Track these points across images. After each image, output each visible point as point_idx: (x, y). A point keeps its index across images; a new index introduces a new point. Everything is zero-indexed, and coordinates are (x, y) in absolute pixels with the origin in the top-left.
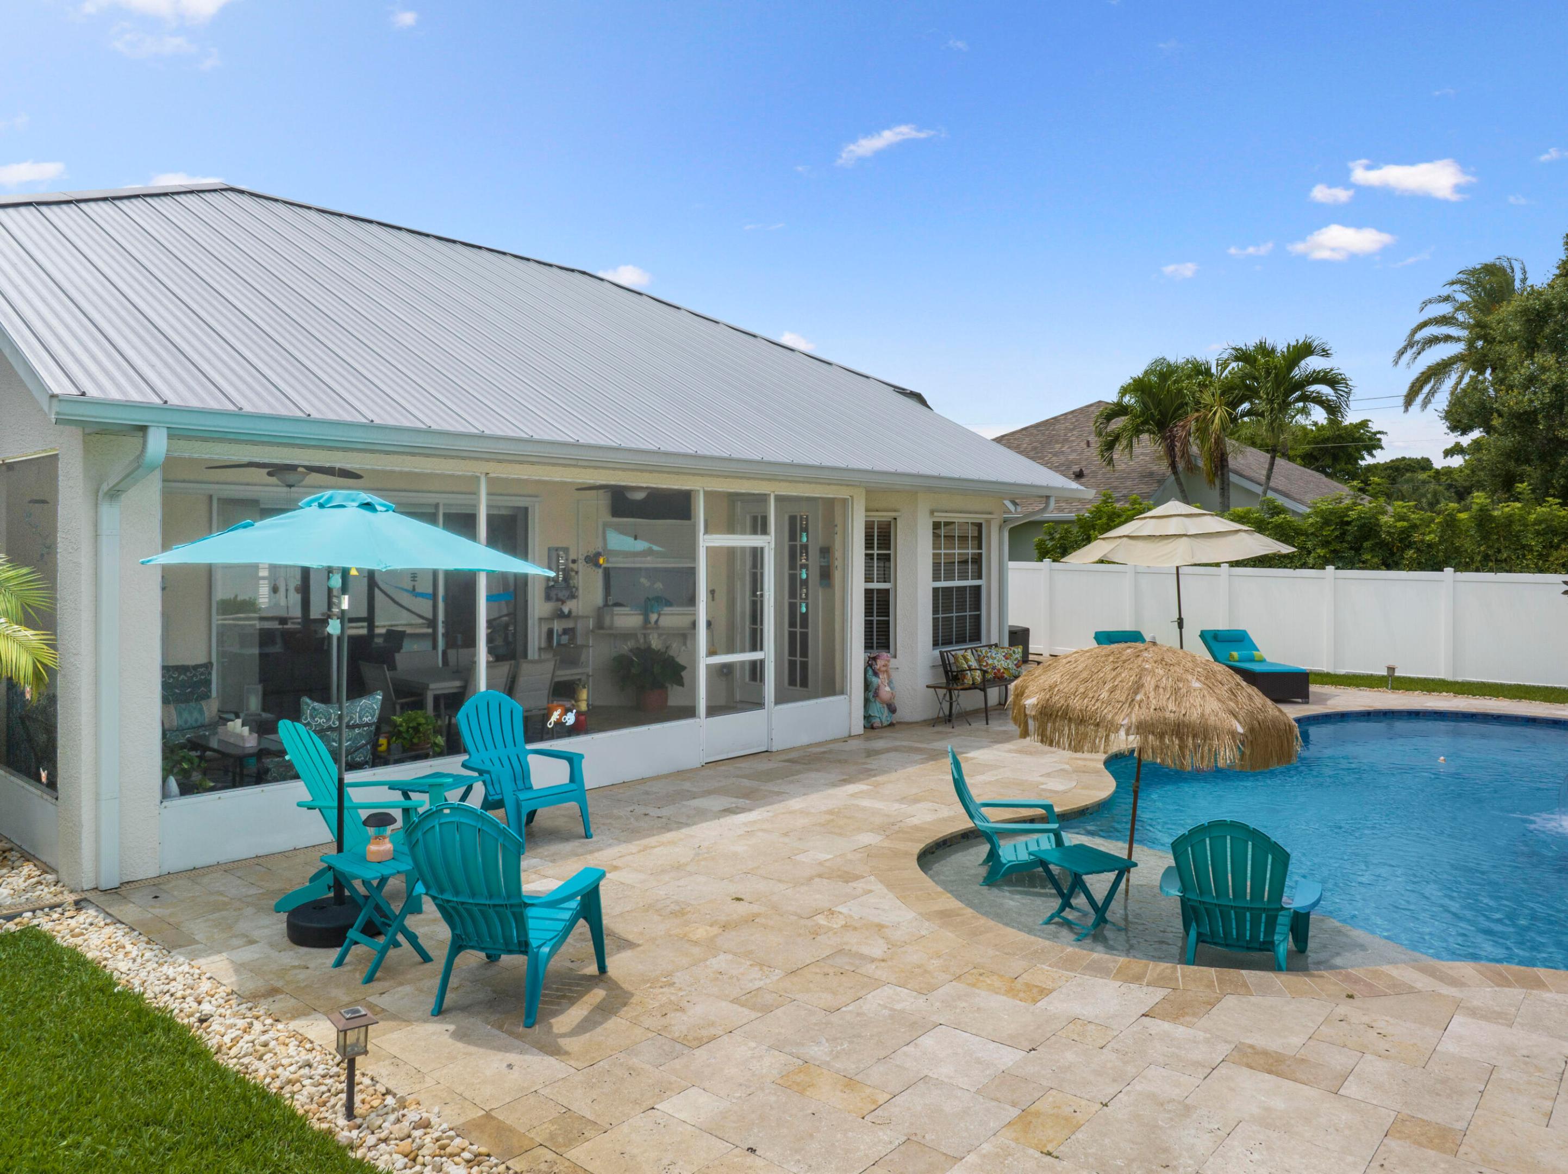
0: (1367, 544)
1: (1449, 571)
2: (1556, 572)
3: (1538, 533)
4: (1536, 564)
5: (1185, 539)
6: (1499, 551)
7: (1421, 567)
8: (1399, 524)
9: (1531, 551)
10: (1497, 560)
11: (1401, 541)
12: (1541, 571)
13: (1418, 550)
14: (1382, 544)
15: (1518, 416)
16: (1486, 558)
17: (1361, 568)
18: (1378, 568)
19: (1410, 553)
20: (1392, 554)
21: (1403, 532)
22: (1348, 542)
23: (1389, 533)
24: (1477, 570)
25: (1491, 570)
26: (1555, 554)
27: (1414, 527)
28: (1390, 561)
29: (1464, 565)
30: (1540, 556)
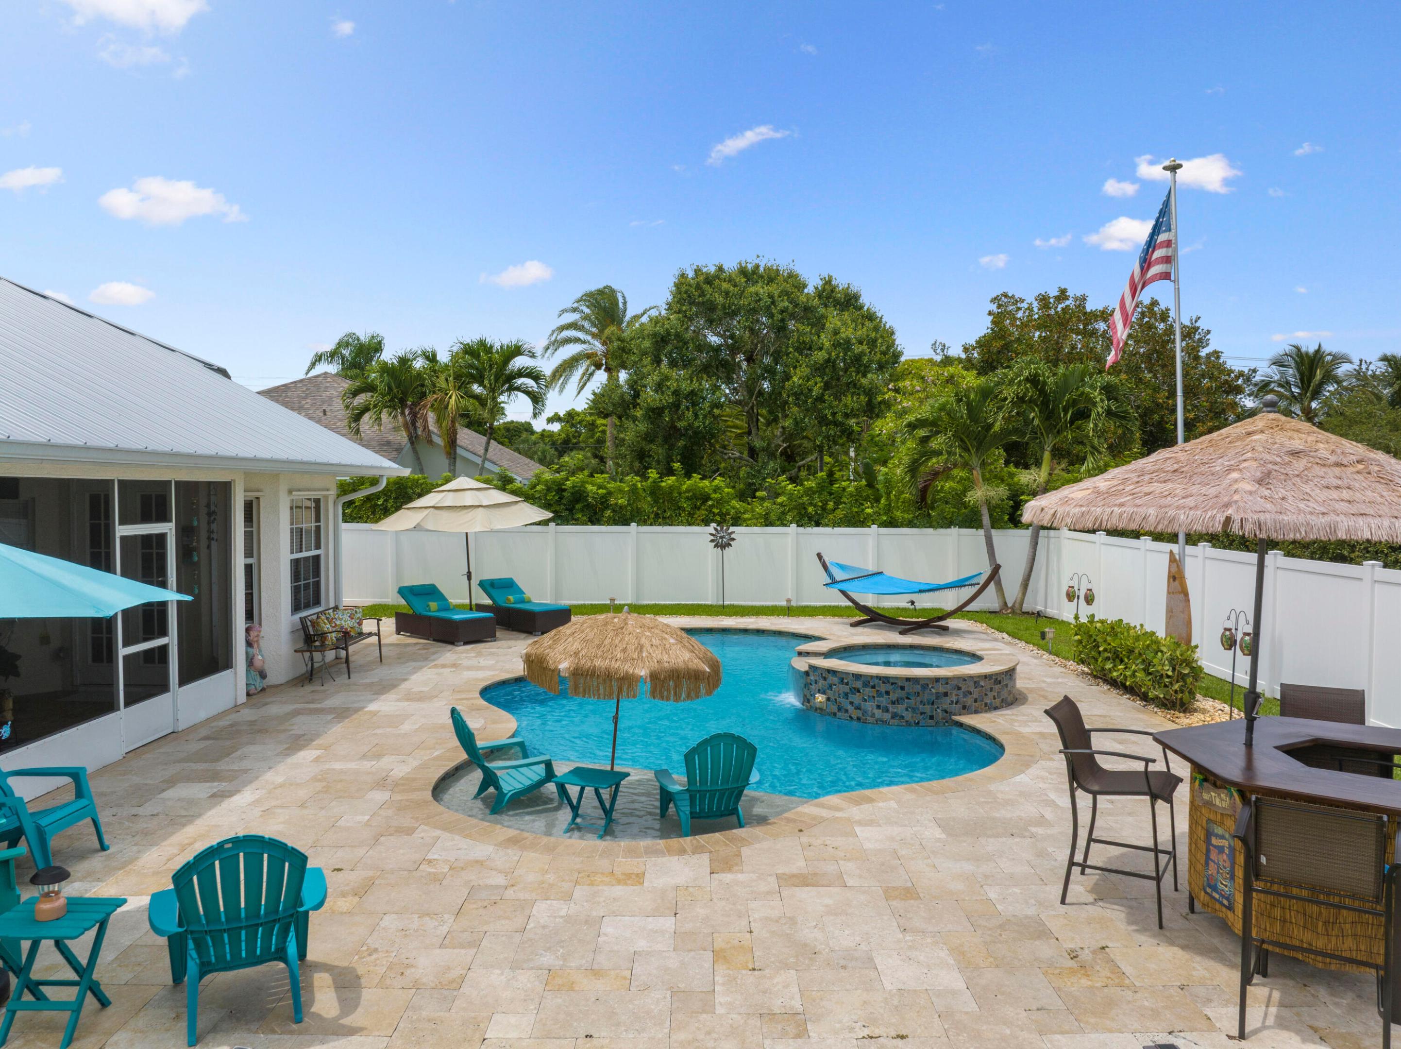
0: (578, 506)
1: (634, 525)
2: (698, 525)
3: (688, 498)
4: (687, 520)
5: (480, 509)
6: (665, 511)
7: (616, 522)
8: (601, 491)
9: (684, 510)
10: (664, 518)
11: (602, 503)
12: (690, 525)
13: (614, 511)
14: (588, 506)
15: (653, 410)
16: (657, 515)
17: (573, 524)
18: (586, 524)
19: (608, 513)
20: (595, 513)
21: (602, 497)
22: (565, 505)
23: (593, 497)
24: (651, 525)
25: (660, 525)
26: (698, 512)
27: (610, 493)
28: (593, 519)
29: (642, 522)
30: (689, 513)
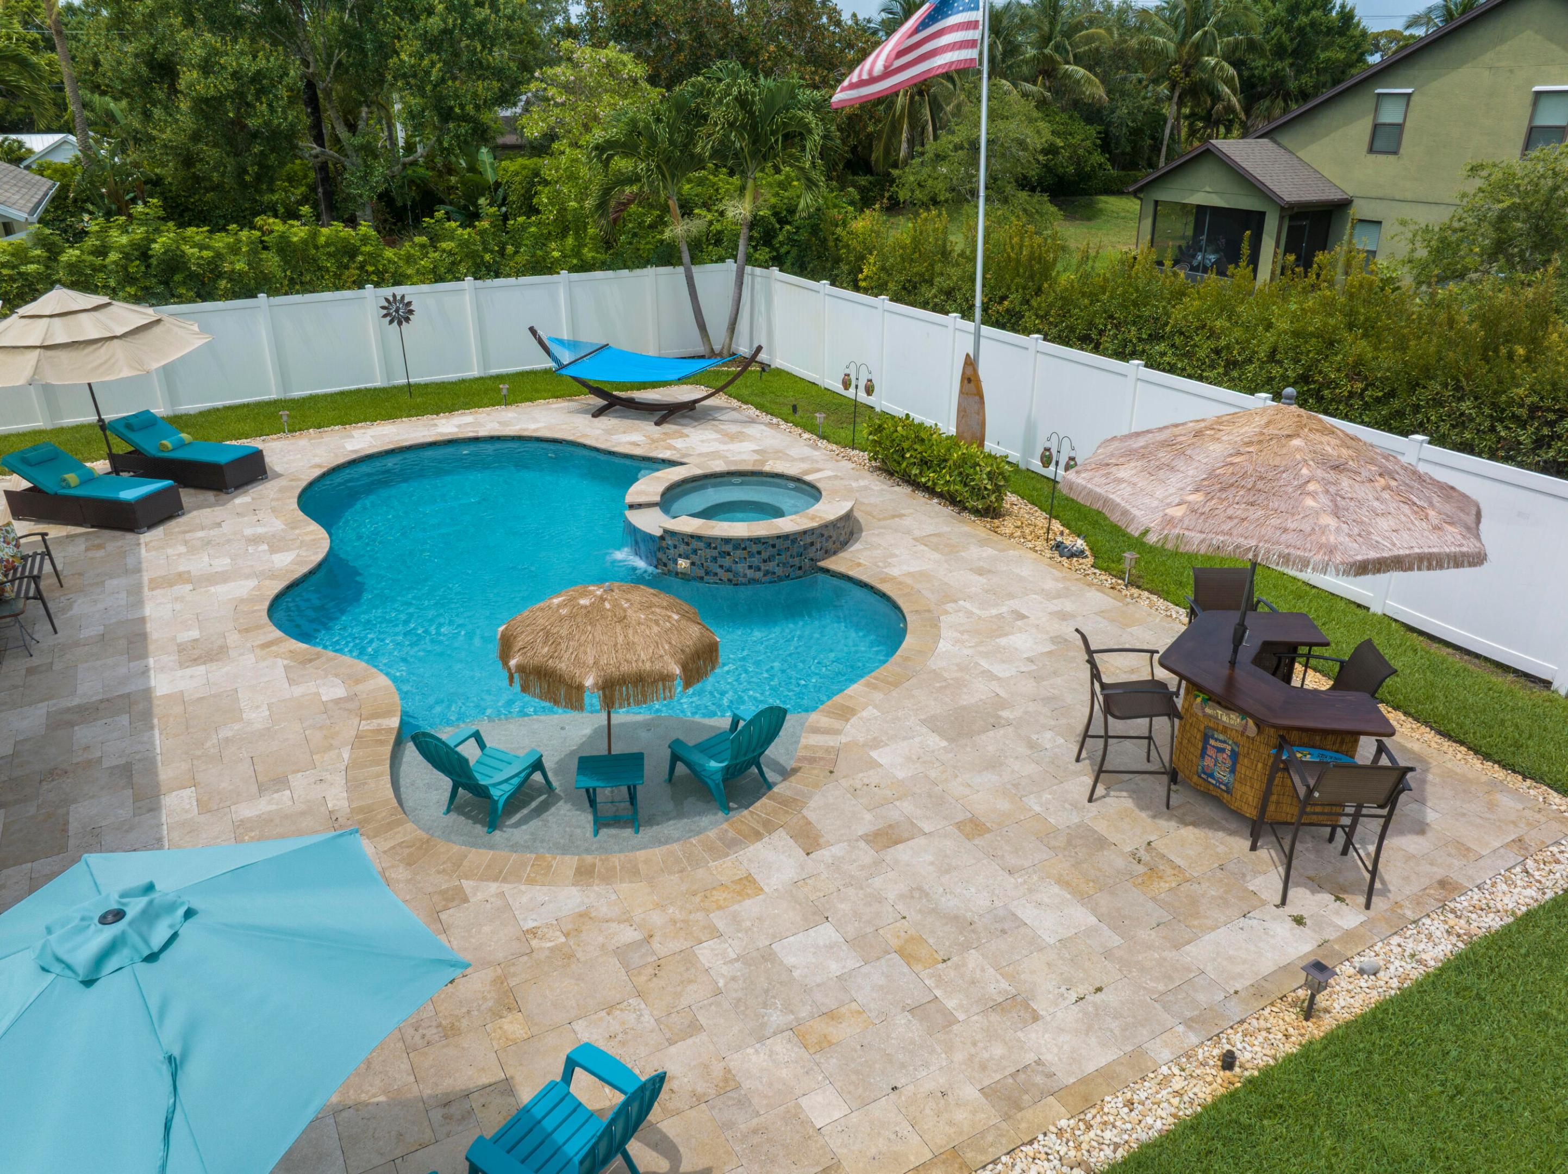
0: (178, 277)
1: (262, 296)
2: (349, 288)
3: (330, 255)
4: (334, 284)
6: (301, 274)
7: (236, 296)
8: (206, 253)
9: (328, 271)
10: (302, 283)
11: (212, 271)
12: (338, 289)
13: (231, 280)
14: (192, 276)
16: (292, 280)
17: (175, 303)
18: (194, 302)
19: (223, 283)
20: (203, 284)
21: (209, 263)
22: (155, 276)
23: (199, 265)
24: (286, 294)
25: (298, 292)
26: (347, 272)
27: (219, 256)
28: (202, 292)
29: (273, 292)
30: (335, 274)
